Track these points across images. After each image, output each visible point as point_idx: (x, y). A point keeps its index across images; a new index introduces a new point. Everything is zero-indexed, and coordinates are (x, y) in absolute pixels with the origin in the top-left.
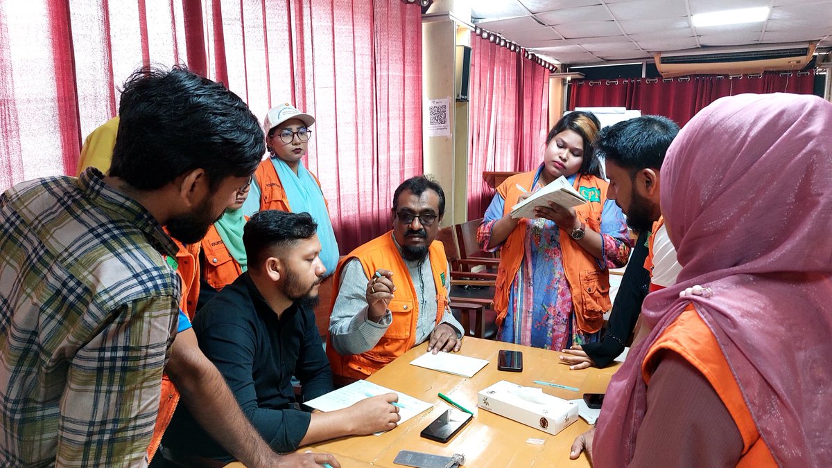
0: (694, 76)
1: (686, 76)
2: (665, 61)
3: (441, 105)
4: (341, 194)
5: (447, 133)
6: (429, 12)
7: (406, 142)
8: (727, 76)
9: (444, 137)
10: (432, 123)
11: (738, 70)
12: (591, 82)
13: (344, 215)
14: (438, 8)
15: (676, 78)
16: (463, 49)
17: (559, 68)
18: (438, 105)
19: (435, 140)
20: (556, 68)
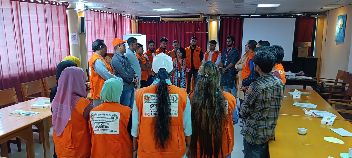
0: (174, 21)
1: (172, 21)
2: (162, 17)
3: (74, 35)
4: (35, 63)
5: (77, 43)
6: (68, 7)
7: (61, 46)
8: (183, 22)
9: (76, 44)
10: (72, 40)
11: (186, 21)
12: (145, 22)
13: (36, 70)
14: (71, 6)
15: (169, 22)
16: (80, 18)
17: (134, 17)
18: (73, 35)
19: (73, 45)
20: (133, 17)
